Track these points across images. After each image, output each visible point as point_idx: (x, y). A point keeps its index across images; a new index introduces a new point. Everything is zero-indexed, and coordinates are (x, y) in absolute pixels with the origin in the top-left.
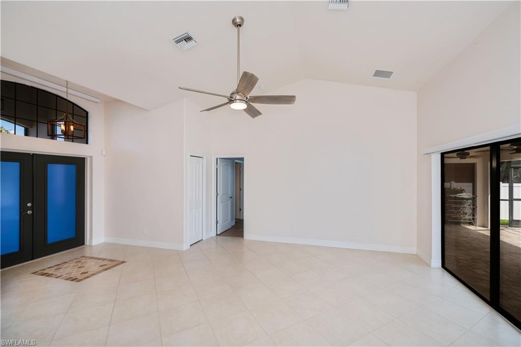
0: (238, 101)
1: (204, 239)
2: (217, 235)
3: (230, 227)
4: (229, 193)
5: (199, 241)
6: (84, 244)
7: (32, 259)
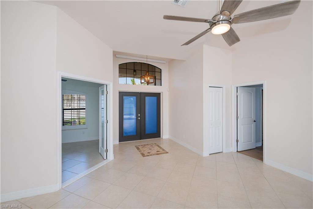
1: (224, 152)
2: (237, 151)
3: (255, 148)
4: (253, 118)
5: (220, 152)
6: (160, 137)
7: (140, 139)
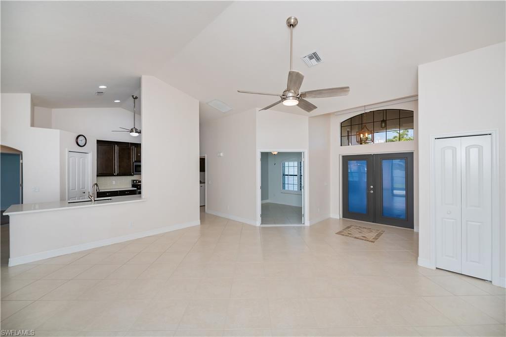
0: (291, 98)
7: (373, 222)
